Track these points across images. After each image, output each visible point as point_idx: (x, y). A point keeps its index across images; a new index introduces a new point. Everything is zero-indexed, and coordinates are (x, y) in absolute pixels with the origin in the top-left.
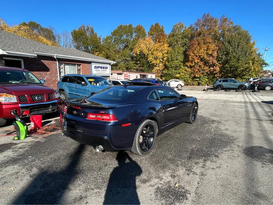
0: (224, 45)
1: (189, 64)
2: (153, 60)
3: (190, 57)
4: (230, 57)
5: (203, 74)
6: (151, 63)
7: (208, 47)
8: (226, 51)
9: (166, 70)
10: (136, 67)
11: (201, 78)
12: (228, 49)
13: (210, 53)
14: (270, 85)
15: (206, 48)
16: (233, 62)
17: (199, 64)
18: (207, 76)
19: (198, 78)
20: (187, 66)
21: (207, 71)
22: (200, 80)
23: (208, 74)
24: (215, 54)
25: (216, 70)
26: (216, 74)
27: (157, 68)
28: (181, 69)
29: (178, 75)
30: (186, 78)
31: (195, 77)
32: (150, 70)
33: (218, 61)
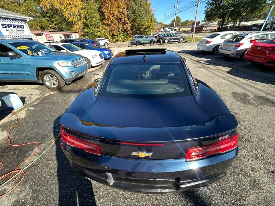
0: (131, 4)
1: (106, 22)
2: (70, 16)
3: (105, 14)
4: (137, 16)
5: (119, 31)
6: (69, 21)
7: (119, 4)
8: (133, 10)
9: (87, 28)
10: (52, 26)
11: (118, 35)
12: (134, 8)
13: (121, 11)
14: (167, 38)
15: (117, 6)
16: (139, 21)
17: (114, 22)
18: (122, 33)
19: (116, 35)
20: (105, 24)
21: (121, 29)
22: (118, 37)
23: (123, 31)
24: (125, 12)
25: (128, 28)
26: (128, 31)
27: (77, 26)
28: (100, 27)
29: (99, 34)
30: (107, 36)
31: (113, 35)
32: (70, 29)
33: (129, 19)
